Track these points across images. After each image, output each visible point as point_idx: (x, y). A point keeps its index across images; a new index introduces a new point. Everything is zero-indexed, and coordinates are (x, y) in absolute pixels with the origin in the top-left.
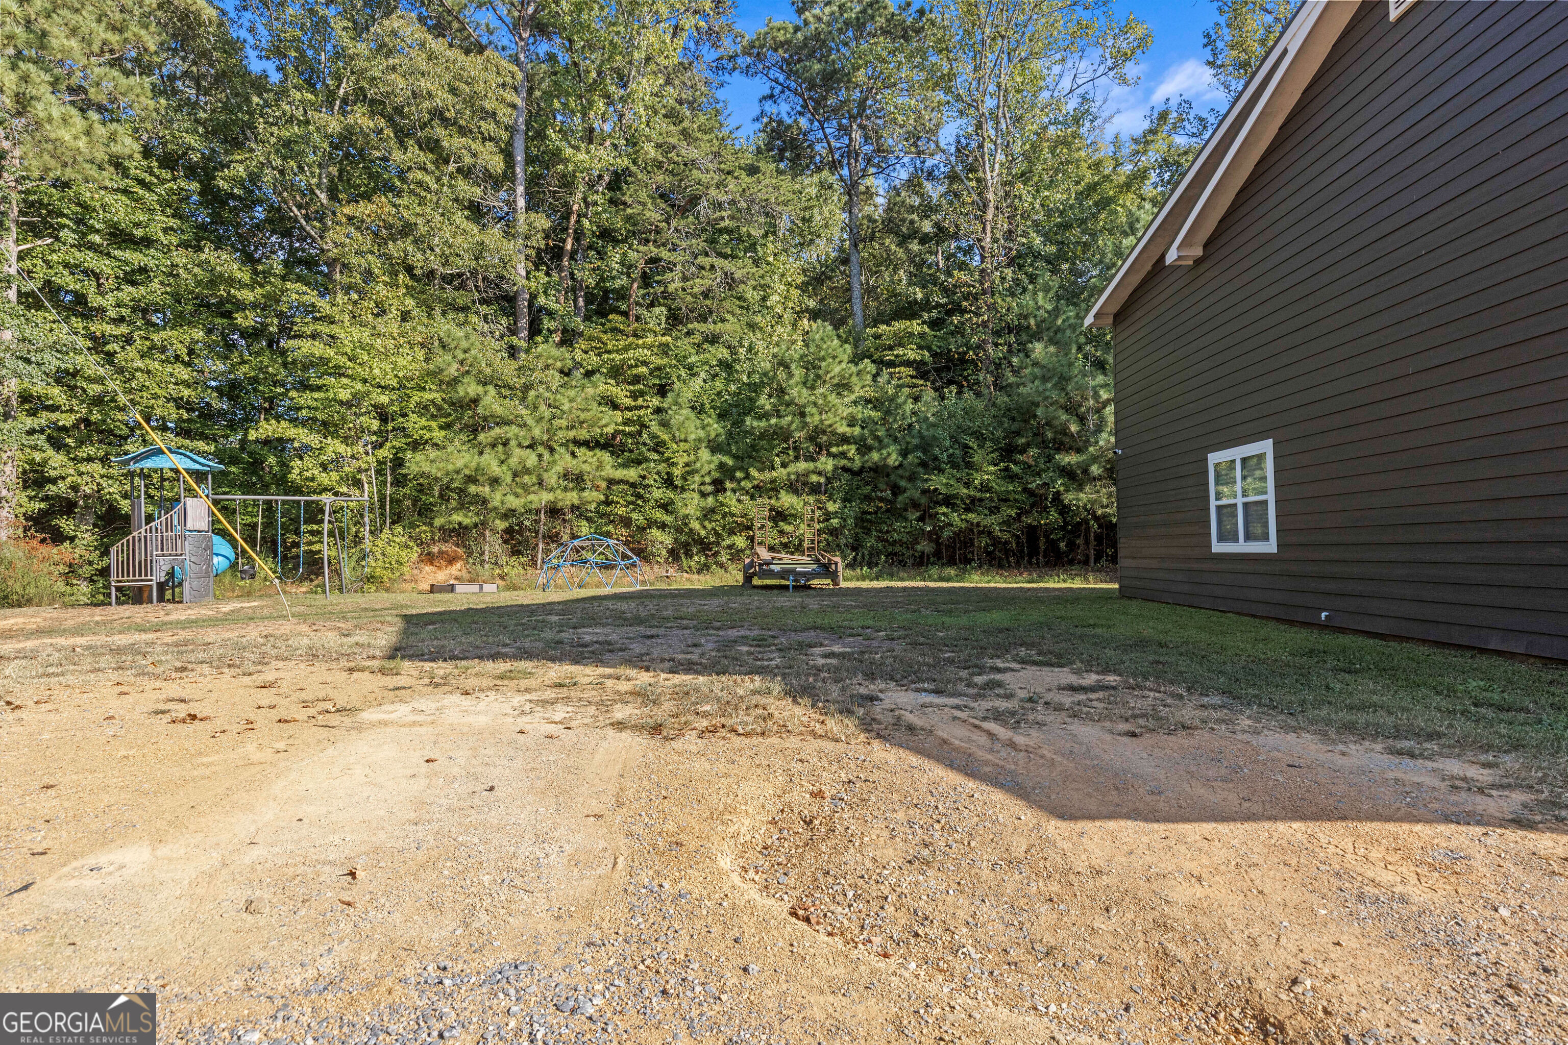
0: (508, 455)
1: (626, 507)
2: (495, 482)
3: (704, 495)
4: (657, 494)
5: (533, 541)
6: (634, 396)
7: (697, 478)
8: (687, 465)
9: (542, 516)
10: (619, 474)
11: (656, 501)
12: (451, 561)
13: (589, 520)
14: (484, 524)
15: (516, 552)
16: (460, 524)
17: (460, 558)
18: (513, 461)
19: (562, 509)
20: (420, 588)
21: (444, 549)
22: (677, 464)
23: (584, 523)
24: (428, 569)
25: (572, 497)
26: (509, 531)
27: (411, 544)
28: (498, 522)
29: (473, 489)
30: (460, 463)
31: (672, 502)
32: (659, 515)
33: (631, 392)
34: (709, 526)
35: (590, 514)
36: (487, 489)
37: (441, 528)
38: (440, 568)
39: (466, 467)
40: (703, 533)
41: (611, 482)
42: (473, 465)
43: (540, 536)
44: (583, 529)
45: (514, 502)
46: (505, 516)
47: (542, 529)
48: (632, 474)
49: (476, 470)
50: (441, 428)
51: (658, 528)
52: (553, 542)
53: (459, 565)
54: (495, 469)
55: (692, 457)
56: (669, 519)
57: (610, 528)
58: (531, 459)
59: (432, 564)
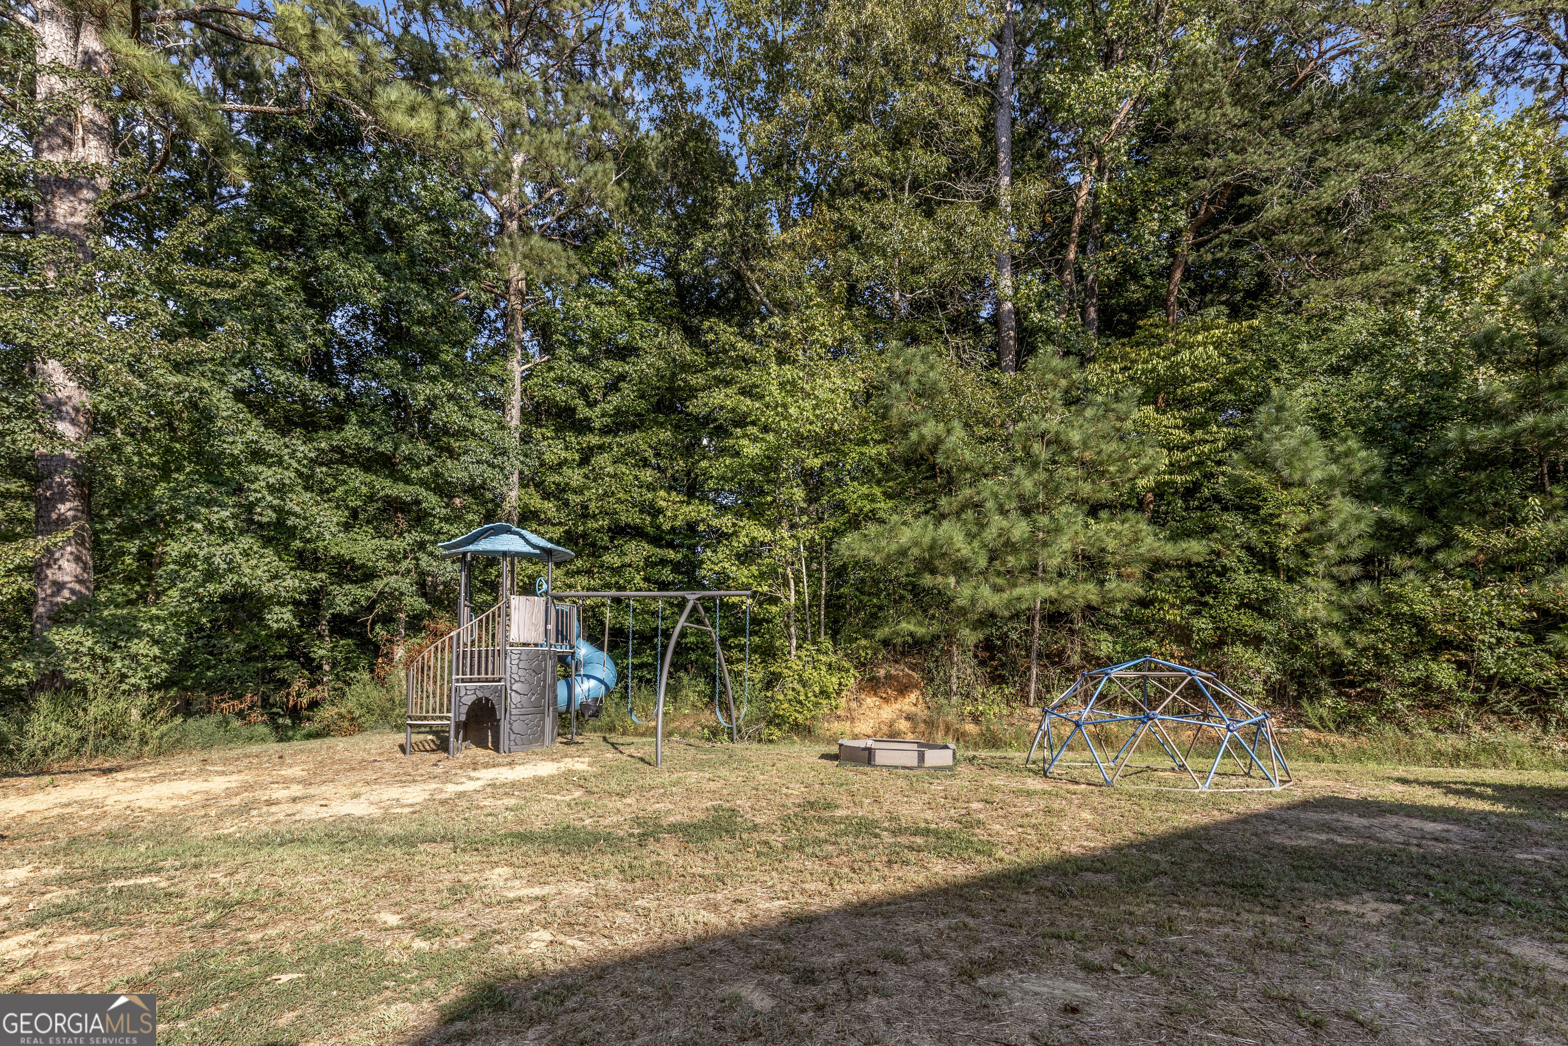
0: (982, 526)
1: (1180, 608)
2: (961, 568)
3: (1342, 585)
4: (1243, 581)
5: (1021, 661)
6: (1192, 425)
7: (1331, 550)
8: (1307, 528)
9: (1037, 625)
10: (1170, 551)
11: (1242, 597)
12: (903, 690)
13: (1111, 629)
14: (950, 636)
15: (997, 679)
16: (911, 634)
17: (916, 686)
18: (990, 534)
19: (1066, 614)
20: (857, 731)
21: (893, 672)
22: (1285, 527)
23: (1105, 635)
24: (870, 701)
25: (1088, 592)
26: (988, 645)
27: (846, 664)
28: (967, 631)
29: (927, 580)
30: (905, 536)
31: (1273, 597)
32: (1247, 621)
33: (1184, 419)
34: (1361, 640)
35: (1113, 622)
36: (952, 580)
37: (886, 643)
38: (886, 700)
39: (916, 544)
40: (1348, 654)
41: (1158, 565)
42: (926, 540)
43: (1034, 655)
44: (1103, 646)
45: (989, 598)
46: (979, 624)
47: (1037, 644)
48: (1196, 548)
49: (932, 548)
50: (888, 496)
51: (1246, 644)
52: (1053, 664)
53: (913, 696)
54: (962, 547)
55: (1317, 514)
56: (1268, 627)
57: (1151, 643)
58: (1020, 529)
59: (875, 694)
